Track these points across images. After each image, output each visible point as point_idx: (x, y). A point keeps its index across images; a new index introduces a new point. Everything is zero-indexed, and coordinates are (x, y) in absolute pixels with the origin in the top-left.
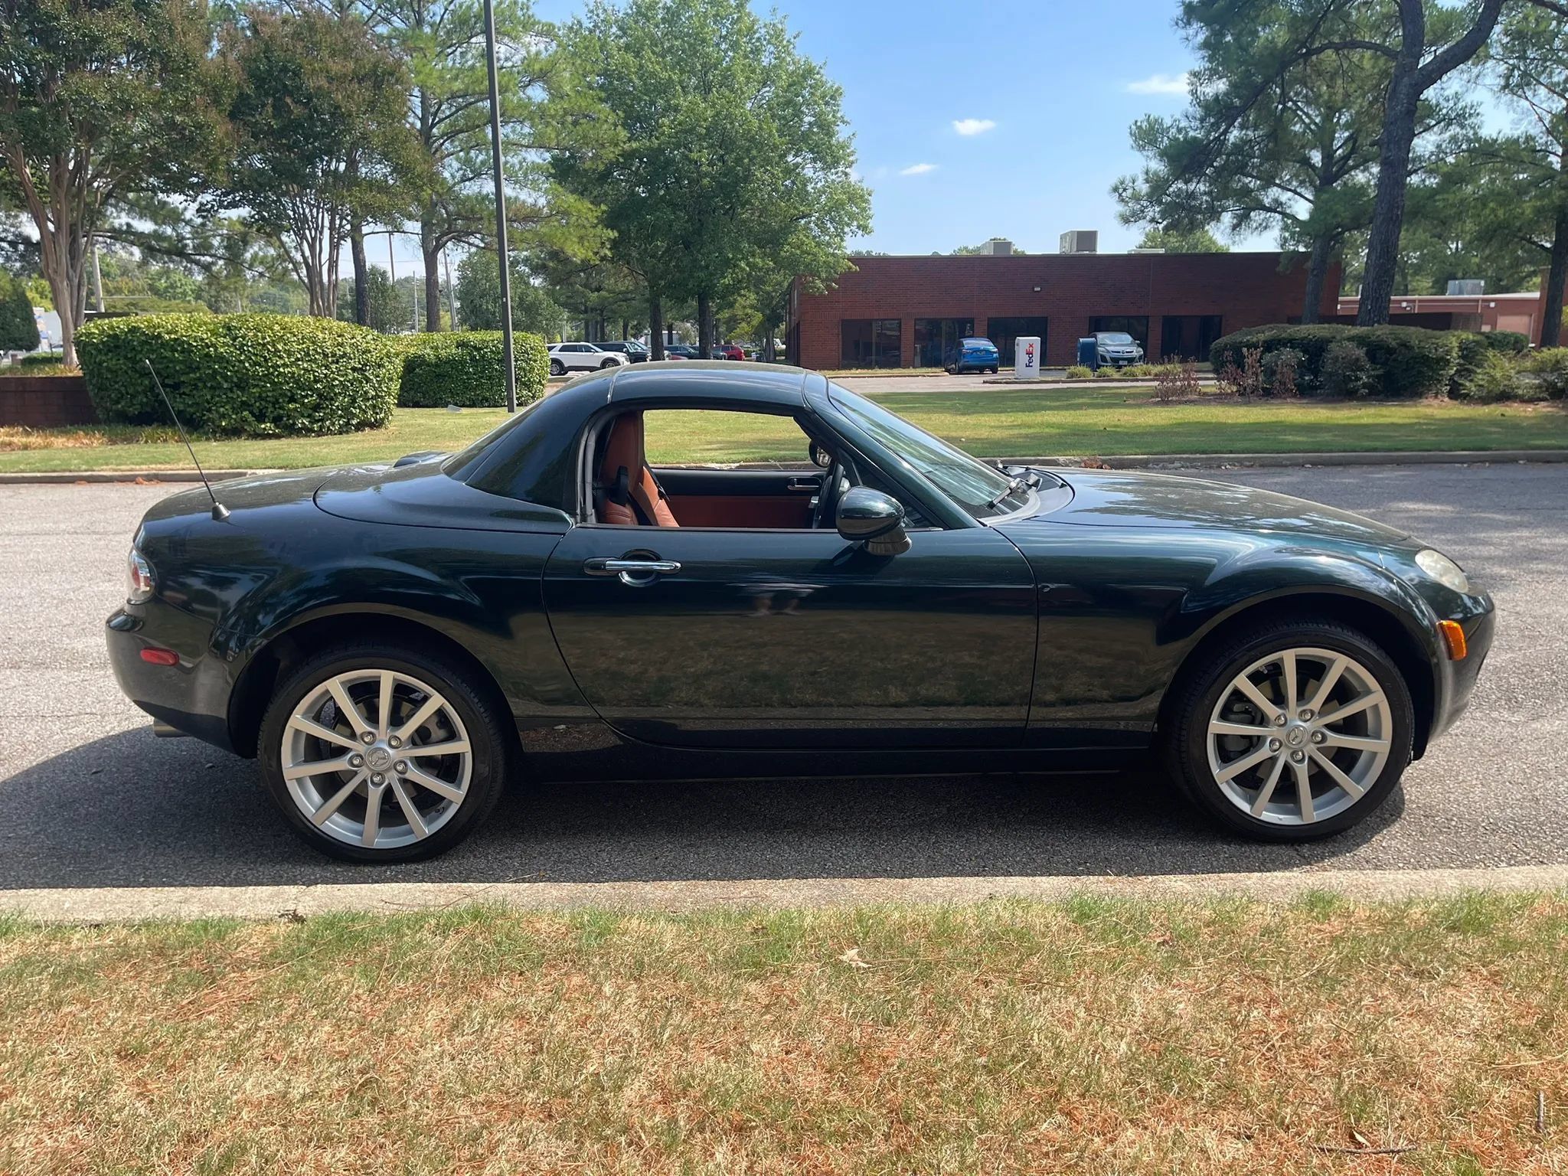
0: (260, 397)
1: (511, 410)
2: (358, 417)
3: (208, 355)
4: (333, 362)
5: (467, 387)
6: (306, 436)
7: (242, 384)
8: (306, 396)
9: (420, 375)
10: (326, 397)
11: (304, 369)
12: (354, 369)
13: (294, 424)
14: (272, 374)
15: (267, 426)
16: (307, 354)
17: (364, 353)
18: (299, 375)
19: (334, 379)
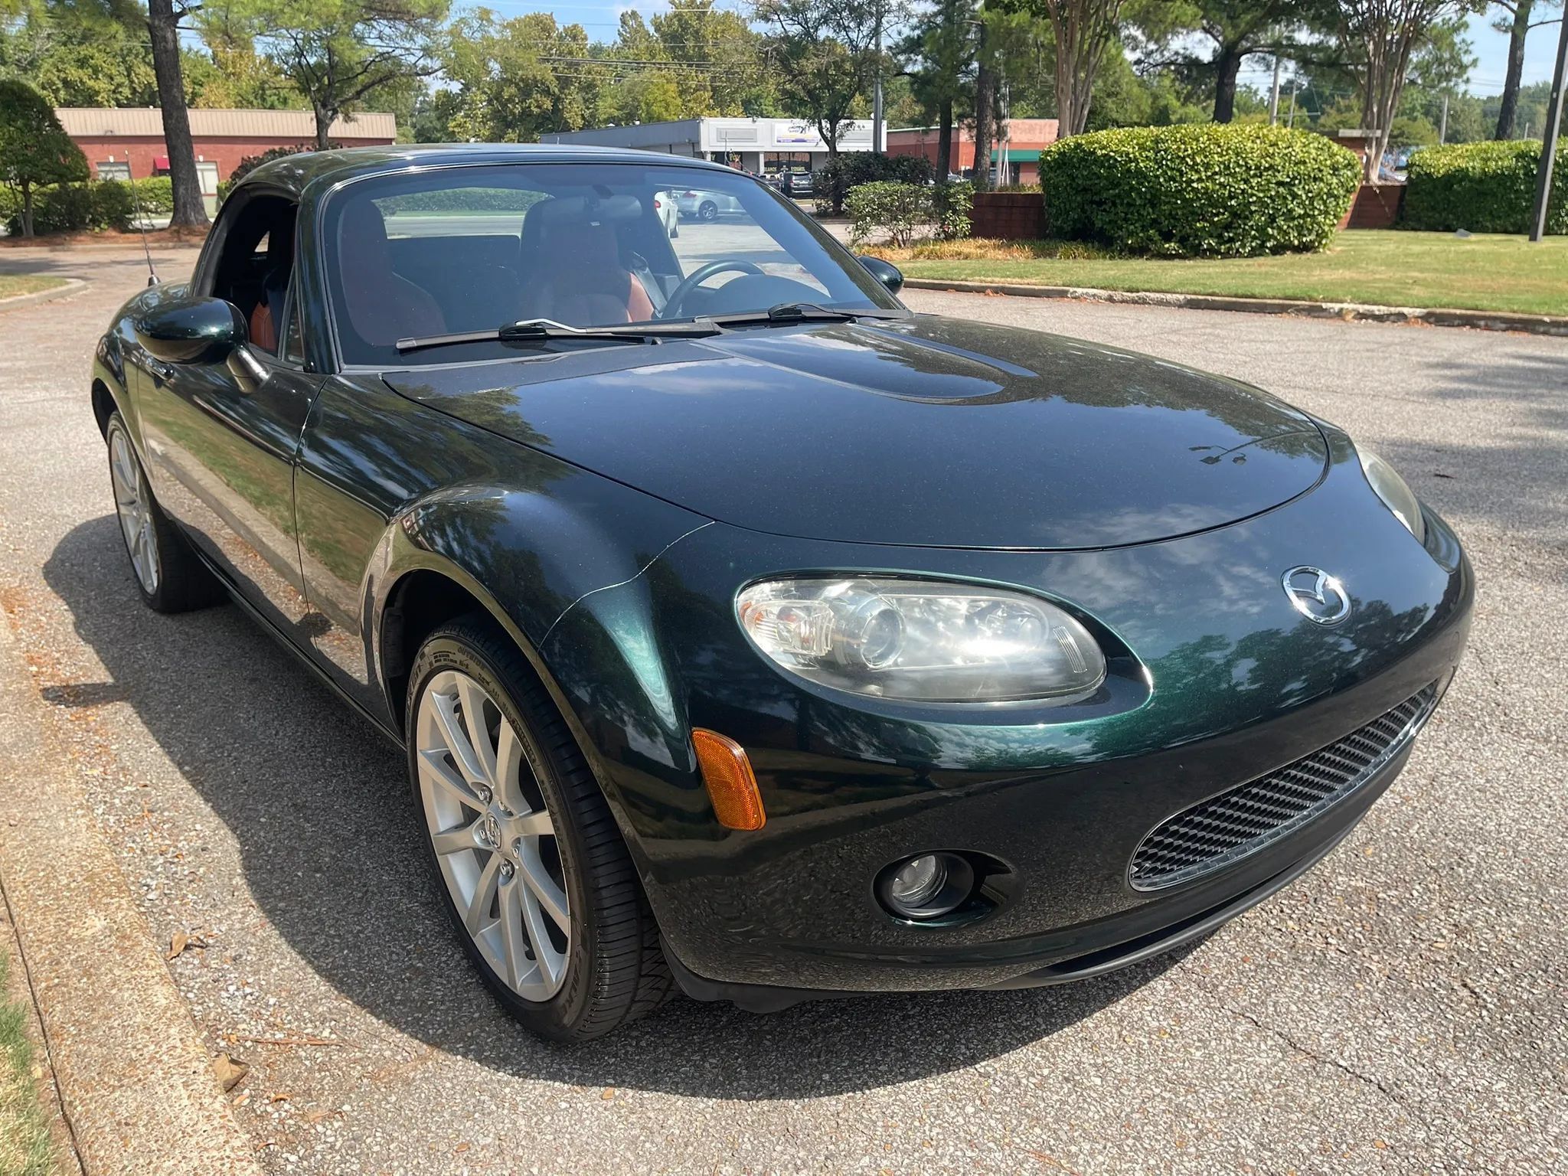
0: (1170, 214)
1: (1533, 238)
2: (1275, 239)
3: (1129, 170)
4: (1255, 176)
5: (1513, 208)
6: (1210, 258)
7: (1154, 200)
8: (1217, 215)
9: (1459, 193)
10: (1239, 215)
11: (1220, 184)
12: (1280, 184)
13: (1200, 244)
14: (1185, 190)
15: (1172, 246)
16: (1227, 168)
17: (1296, 164)
18: (1213, 190)
19: (1252, 195)
